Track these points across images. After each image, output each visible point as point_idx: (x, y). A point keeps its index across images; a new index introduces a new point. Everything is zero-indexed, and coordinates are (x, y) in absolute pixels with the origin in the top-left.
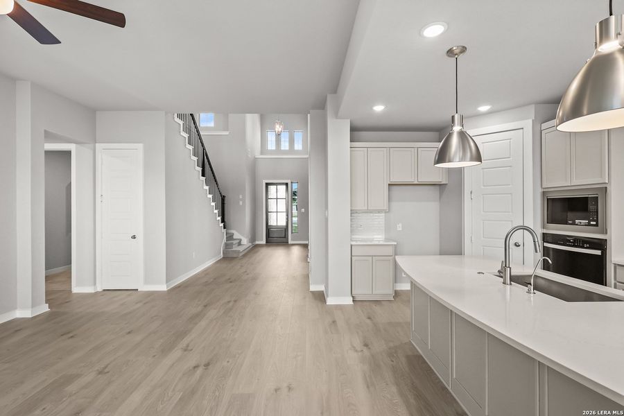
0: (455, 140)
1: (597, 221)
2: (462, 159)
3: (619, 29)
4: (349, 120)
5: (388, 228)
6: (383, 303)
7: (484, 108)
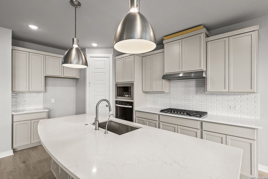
0: (74, 52)
1: (131, 95)
2: (77, 63)
3: (138, 4)
4: (11, 30)
5: (45, 101)
6: (39, 147)
7: (95, 45)
